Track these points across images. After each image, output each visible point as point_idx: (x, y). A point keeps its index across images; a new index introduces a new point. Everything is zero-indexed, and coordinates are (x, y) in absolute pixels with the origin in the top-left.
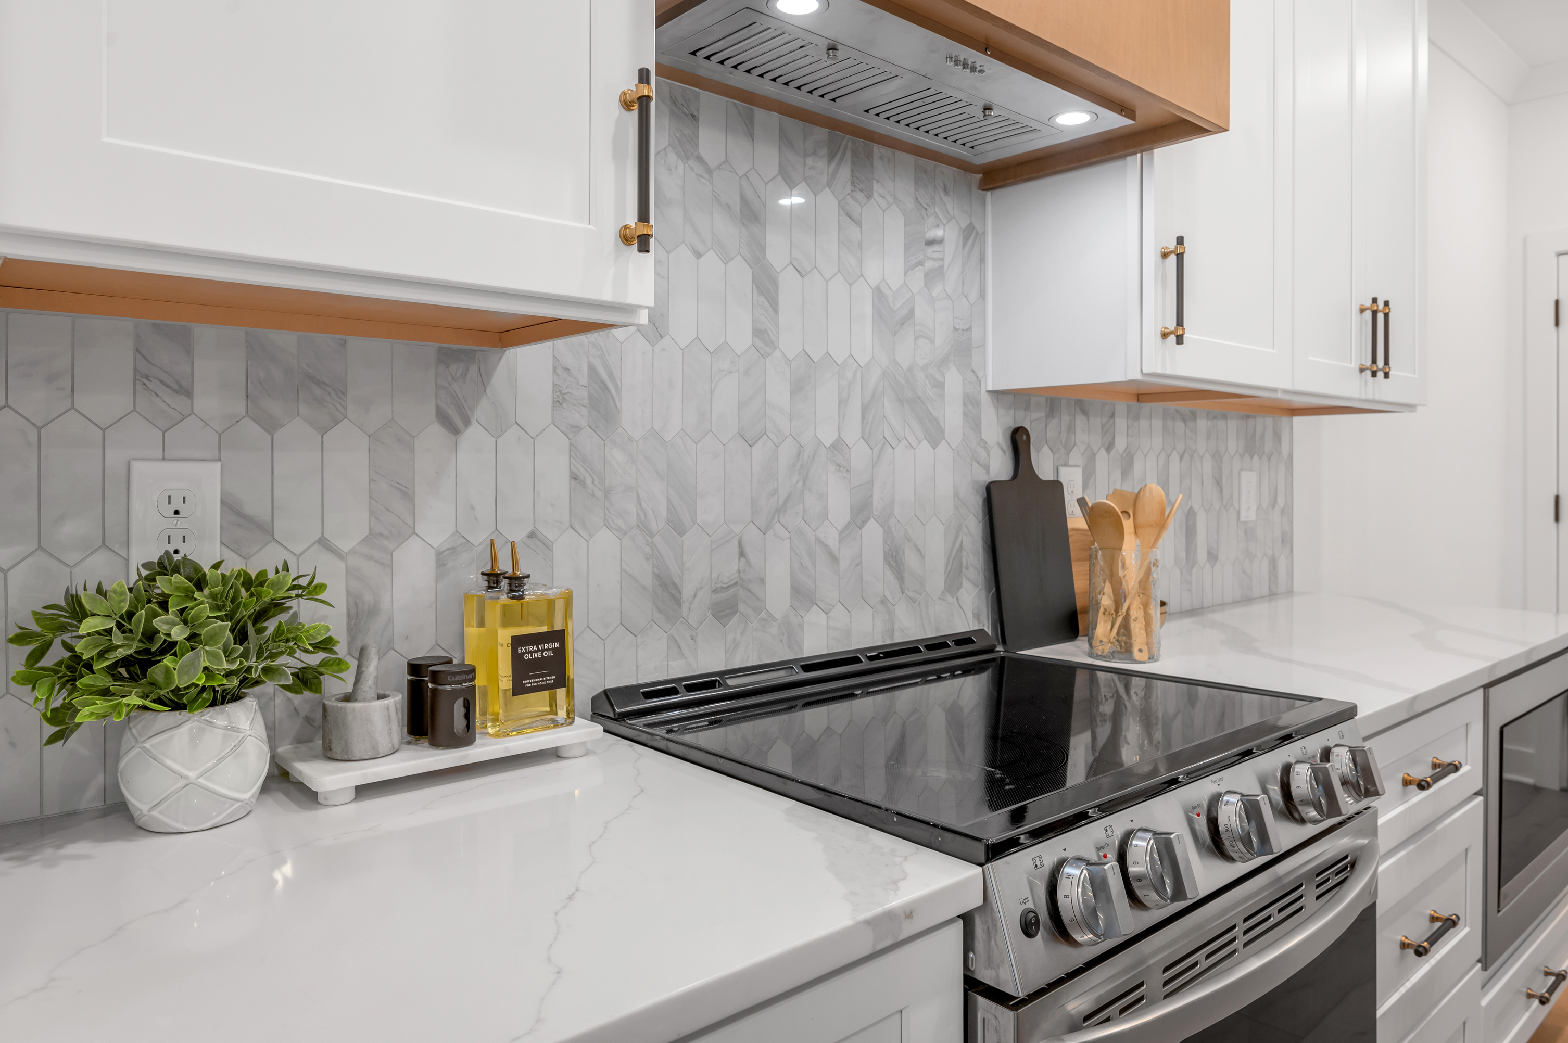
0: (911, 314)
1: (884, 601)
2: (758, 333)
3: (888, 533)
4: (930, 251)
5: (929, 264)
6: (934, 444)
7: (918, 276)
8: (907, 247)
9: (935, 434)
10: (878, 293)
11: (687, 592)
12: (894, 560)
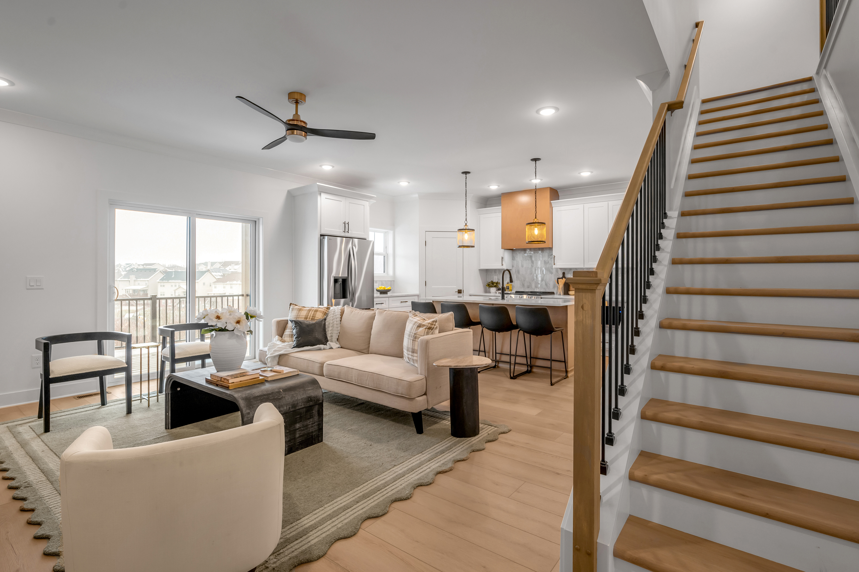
0: (549, 262)
1: (545, 288)
2: (531, 266)
3: (545, 282)
4: (551, 256)
5: (551, 257)
6: (552, 274)
7: (550, 259)
8: (548, 256)
9: (552, 273)
10: (545, 261)
11: (525, 286)
12: (546, 285)
